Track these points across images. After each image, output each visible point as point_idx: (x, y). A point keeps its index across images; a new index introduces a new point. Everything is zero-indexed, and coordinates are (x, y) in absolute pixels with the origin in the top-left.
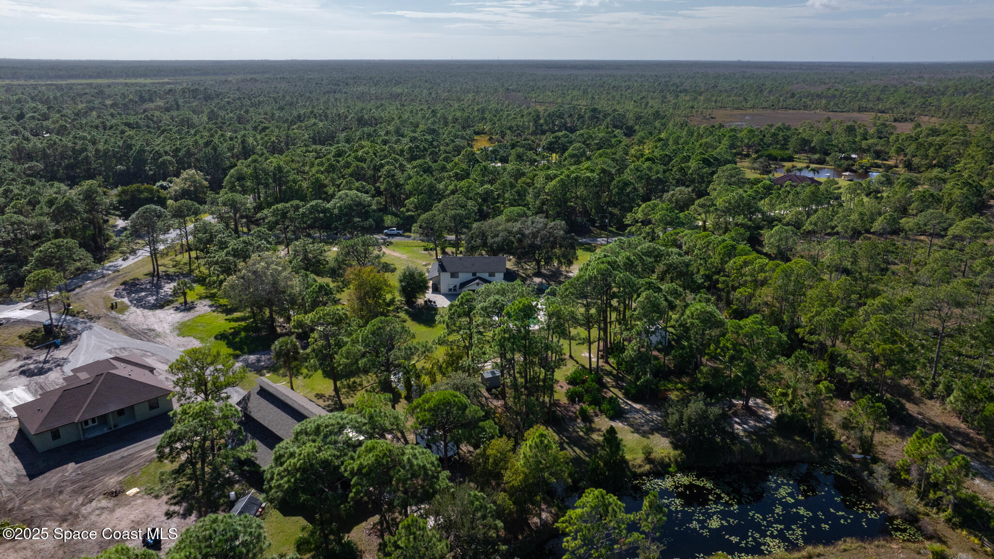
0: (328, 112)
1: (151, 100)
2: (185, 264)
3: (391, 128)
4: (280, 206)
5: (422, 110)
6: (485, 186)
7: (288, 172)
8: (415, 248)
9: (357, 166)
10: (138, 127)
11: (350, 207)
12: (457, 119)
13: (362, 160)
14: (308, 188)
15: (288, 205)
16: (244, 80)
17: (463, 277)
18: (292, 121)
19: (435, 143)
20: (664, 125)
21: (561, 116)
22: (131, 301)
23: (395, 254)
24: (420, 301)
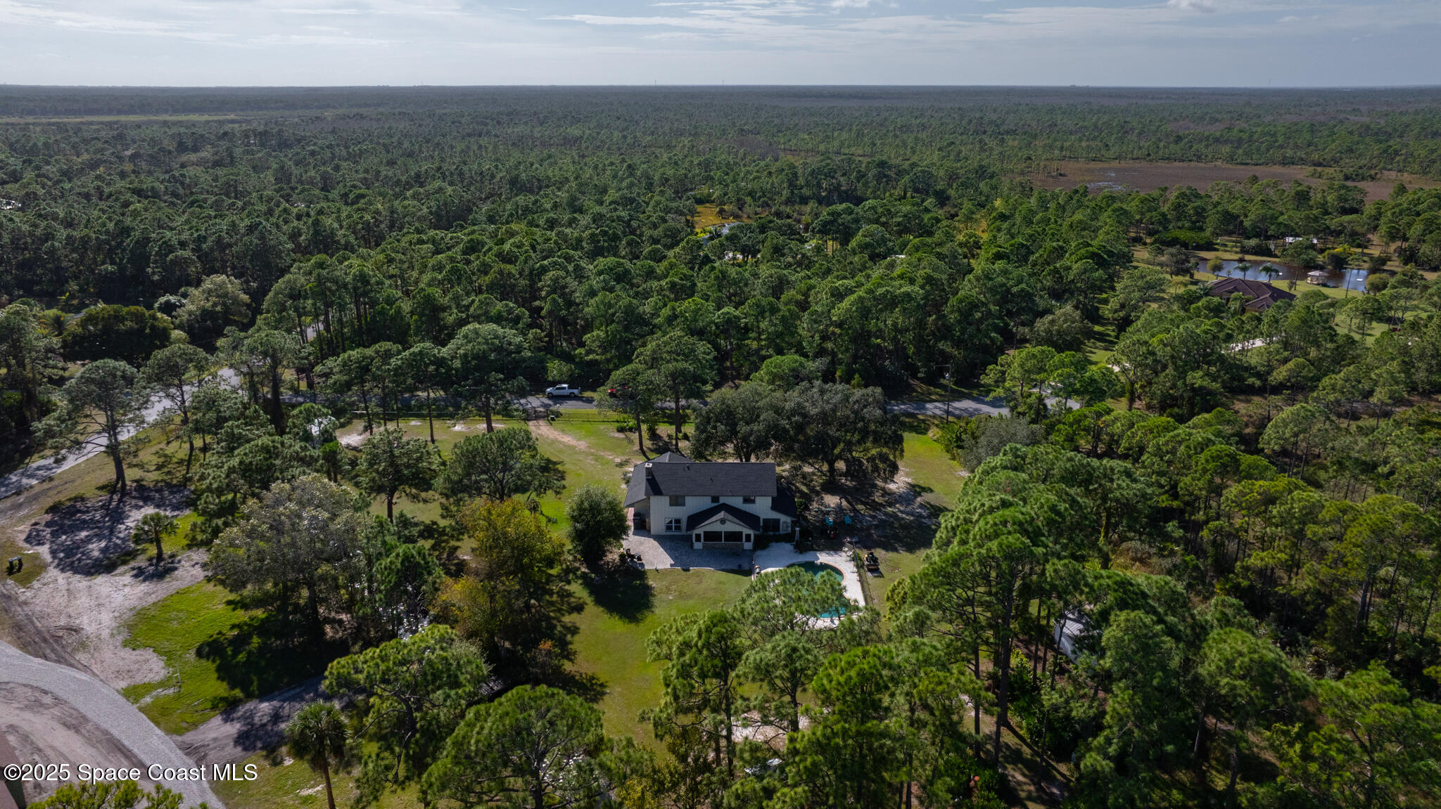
0: (465, 168)
1: (195, 149)
2: (181, 462)
3: (563, 195)
4: (355, 354)
5: (612, 164)
6: (725, 310)
7: (380, 283)
8: (602, 427)
9: (501, 272)
10: (155, 194)
11: (481, 357)
12: (667, 180)
13: (508, 259)
14: (412, 313)
15: (369, 352)
16: (343, 117)
17: (695, 504)
18: (407, 183)
19: (634, 224)
20: (994, 188)
21: (830, 174)
22: (53, 553)
23: (567, 439)
24: (613, 556)
